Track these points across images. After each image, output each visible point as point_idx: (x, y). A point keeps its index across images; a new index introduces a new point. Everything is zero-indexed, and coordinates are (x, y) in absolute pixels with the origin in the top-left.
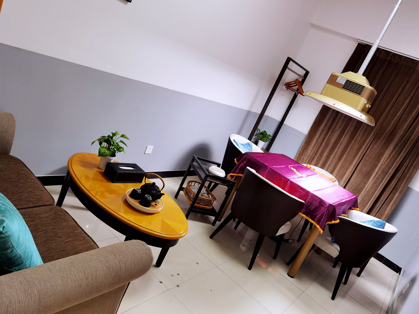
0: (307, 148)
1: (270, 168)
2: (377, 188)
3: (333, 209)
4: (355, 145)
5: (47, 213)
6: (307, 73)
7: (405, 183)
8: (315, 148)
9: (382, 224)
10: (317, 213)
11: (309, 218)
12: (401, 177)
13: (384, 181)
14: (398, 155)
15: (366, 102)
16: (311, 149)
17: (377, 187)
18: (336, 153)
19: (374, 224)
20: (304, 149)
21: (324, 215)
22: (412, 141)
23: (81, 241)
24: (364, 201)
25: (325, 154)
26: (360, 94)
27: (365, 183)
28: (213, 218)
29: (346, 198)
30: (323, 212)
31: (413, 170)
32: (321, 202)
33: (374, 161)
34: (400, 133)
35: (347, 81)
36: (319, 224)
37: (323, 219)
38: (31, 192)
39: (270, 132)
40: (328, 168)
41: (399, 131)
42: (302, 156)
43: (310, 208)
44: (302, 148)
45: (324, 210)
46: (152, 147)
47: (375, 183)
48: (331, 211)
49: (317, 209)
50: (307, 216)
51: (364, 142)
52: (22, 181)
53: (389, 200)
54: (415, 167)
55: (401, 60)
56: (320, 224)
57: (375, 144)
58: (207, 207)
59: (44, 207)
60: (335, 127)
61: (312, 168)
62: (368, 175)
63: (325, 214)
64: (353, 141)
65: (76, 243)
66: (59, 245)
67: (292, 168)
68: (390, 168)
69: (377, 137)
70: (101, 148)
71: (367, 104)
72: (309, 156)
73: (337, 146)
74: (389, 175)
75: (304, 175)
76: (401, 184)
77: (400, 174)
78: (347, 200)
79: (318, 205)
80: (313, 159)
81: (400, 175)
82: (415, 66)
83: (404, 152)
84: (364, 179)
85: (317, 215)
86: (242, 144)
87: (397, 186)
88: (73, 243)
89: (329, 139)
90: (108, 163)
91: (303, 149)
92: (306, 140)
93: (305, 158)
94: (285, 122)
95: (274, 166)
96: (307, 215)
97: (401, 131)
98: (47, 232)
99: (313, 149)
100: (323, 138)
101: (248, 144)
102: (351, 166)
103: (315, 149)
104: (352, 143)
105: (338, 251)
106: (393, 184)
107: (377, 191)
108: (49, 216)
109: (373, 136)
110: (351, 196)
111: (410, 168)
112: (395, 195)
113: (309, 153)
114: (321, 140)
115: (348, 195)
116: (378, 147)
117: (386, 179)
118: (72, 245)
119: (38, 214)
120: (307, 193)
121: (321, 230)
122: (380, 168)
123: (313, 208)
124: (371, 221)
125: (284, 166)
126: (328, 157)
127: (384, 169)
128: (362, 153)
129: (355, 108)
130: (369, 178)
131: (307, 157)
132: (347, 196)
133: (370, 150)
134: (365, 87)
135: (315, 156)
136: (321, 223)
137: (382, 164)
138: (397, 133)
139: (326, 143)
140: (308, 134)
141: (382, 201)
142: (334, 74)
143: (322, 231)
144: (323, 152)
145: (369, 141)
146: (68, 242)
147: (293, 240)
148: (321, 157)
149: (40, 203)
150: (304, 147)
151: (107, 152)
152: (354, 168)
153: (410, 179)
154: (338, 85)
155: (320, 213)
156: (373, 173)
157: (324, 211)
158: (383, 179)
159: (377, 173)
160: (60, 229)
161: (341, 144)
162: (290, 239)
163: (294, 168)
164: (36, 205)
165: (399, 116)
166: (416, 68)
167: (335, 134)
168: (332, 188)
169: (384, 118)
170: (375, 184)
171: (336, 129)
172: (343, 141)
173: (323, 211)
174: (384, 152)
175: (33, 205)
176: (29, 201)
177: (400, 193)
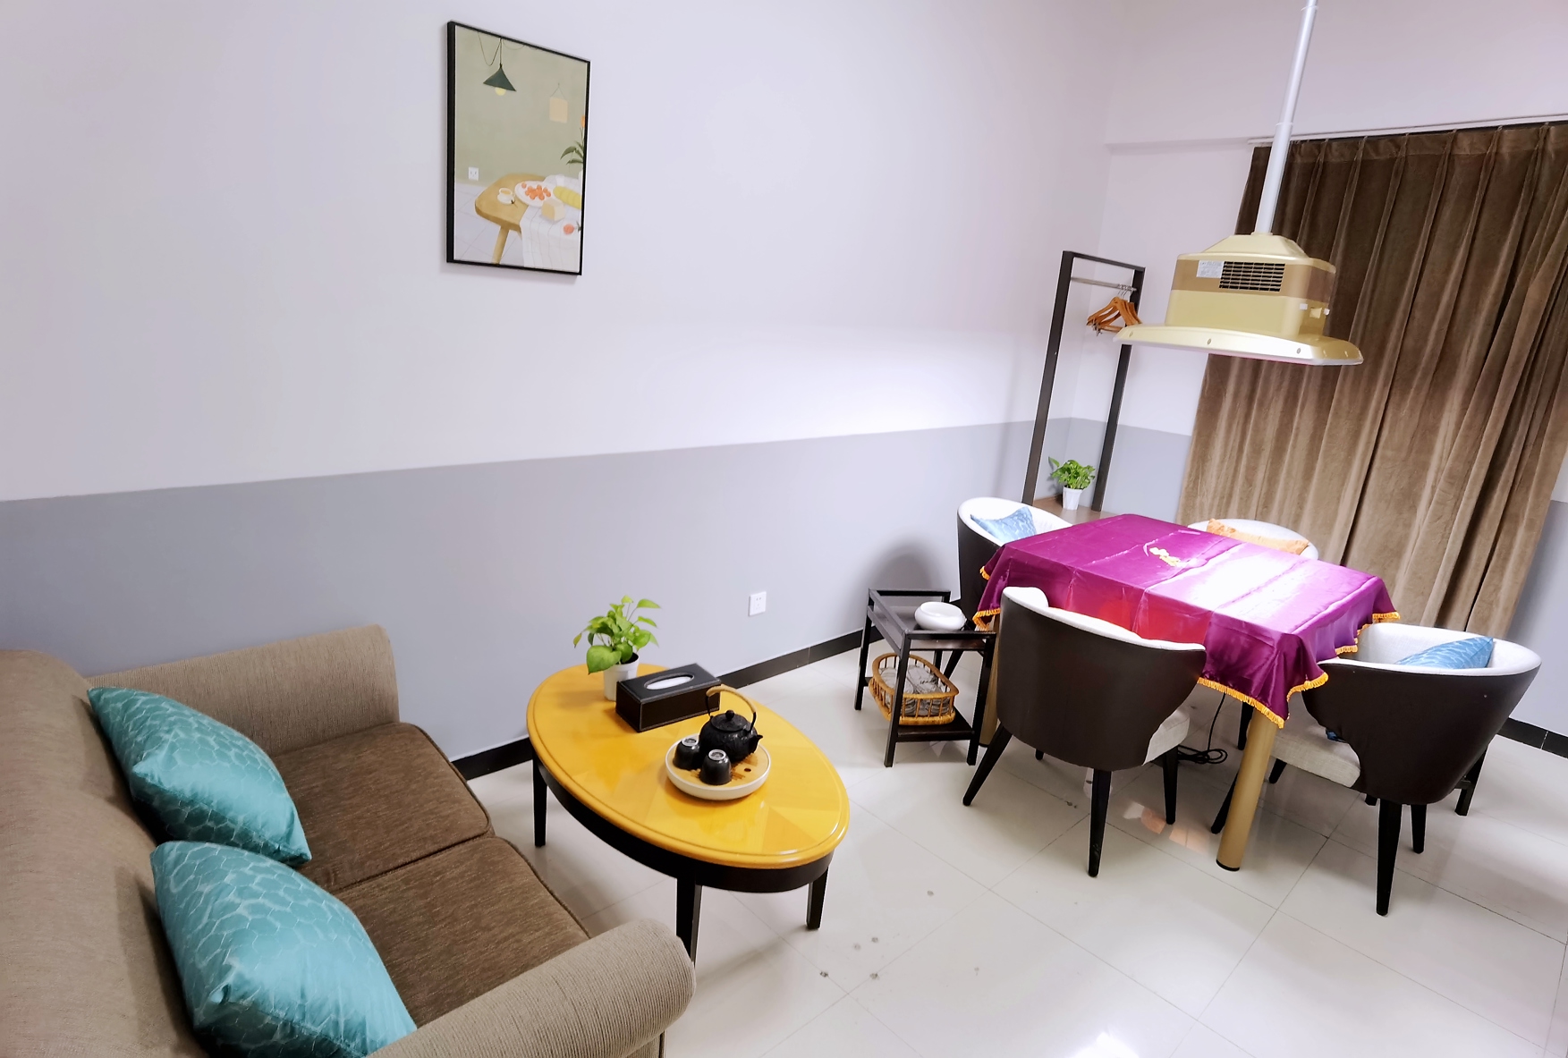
0: (1203, 474)
1: (1080, 572)
2: (1448, 532)
3: (1295, 646)
4: (1337, 424)
5: (462, 863)
6: (1139, 275)
7: (1538, 494)
8: (1225, 467)
9: (1482, 649)
10: (1251, 671)
11: (1232, 688)
12: (1519, 479)
13: (1465, 504)
14: (1485, 419)
15: (1304, 306)
16: (1215, 473)
17: (1448, 528)
18: (1291, 464)
19: (1449, 658)
20: (1197, 478)
21: (1275, 671)
22: (1517, 362)
23: (540, 929)
24: (1420, 578)
25: (1261, 475)
26: (1278, 290)
27: (1408, 525)
28: (965, 745)
29: (1339, 596)
30: (1269, 662)
31: (1551, 447)
32: (1254, 634)
33: (1413, 454)
34: (1469, 353)
35: (1228, 265)
36: (1267, 701)
37: (1273, 685)
38: (431, 812)
39: (1089, 458)
40: (1281, 512)
41: (1466, 348)
42: (1195, 497)
43: (1226, 658)
44: (1190, 476)
45: (1270, 655)
46: (763, 594)
47: (1437, 517)
48: (1293, 654)
49: (1246, 654)
50: (1226, 685)
51: (1365, 408)
52: (414, 786)
53: (1499, 555)
54: (1553, 439)
55: (1398, 147)
56: (1269, 700)
57: (1399, 406)
58: (937, 719)
59: (461, 846)
60: (1264, 394)
61: (1226, 529)
62: (1407, 500)
63: (1275, 668)
64: (1330, 415)
65: (526, 939)
66: (482, 953)
67: (1155, 551)
68: (1471, 463)
69: (1398, 384)
70: (593, 650)
71: (1311, 307)
72: (1215, 491)
73: (1287, 442)
74: (1474, 483)
75: (1193, 561)
76: (1525, 500)
77: (1510, 469)
78: (1344, 601)
79: (1246, 646)
80: (1230, 496)
81: (1513, 475)
82: (1452, 148)
83: (1502, 405)
84: (1401, 514)
85: (1253, 675)
86: (997, 521)
87: (1512, 510)
88: (518, 941)
89: (1257, 430)
90: (618, 683)
91: (1193, 478)
92: (1195, 452)
93: (1207, 501)
94: (1120, 422)
95: (1094, 562)
96: (1224, 682)
97: (1470, 346)
98: (456, 920)
99: (1220, 470)
100: (1239, 434)
101: (1019, 514)
102: (1346, 490)
103: (1227, 469)
104: (1329, 422)
105: (1356, 764)
106: (1497, 508)
107: (1450, 540)
108: (465, 872)
109: (1385, 385)
110: (1358, 583)
111: (1538, 445)
112: (1513, 535)
113: (1213, 485)
114: (1238, 441)
115: (1349, 583)
116: (1412, 410)
117: (1468, 498)
118: (515, 945)
119: (438, 874)
120: (1205, 616)
121: (1277, 717)
122: (1439, 470)
123: (1235, 656)
124: (1438, 648)
125: (1126, 552)
126: (1272, 480)
127: (1451, 469)
128: (1368, 443)
129: (1276, 331)
130: (1413, 508)
131: (1210, 496)
132: (1346, 588)
133: (1391, 427)
134: (1284, 265)
135: (1232, 488)
136: (1270, 697)
137: (1441, 458)
138: (1460, 355)
139: (1253, 442)
140: (1193, 435)
141: (1477, 565)
142: (1183, 258)
143: (1280, 721)
144: (1252, 470)
145: (1379, 403)
146: (506, 939)
147: (1219, 750)
148: (1251, 486)
149: (453, 838)
150: (1194, 471)
151: (611, 657)
152: (1356, 491)
153: (1549, 477)
154: (1203, 285)
155: (1260, 667)
156: (1422, 489)
157: (1271, 658)
158: (1458, 499)
159: (1434, 488)
160: (489, 904)
161: (1297, 435)
162: (1209, 751)
163: (1159, 546)
164: (443, 845)
165: (1448, 306)
166: (1456, 152)
167: (1271, 411)
168: (1293, 574)
169: (1402, 325)
170: (1439, 519)
171: (1271, 396)
172: (1299, 423)
173: (1268, 659)
174: (1438, 419)
175: (436, 847)
176: (425, 839)
177: (1530, 526)
